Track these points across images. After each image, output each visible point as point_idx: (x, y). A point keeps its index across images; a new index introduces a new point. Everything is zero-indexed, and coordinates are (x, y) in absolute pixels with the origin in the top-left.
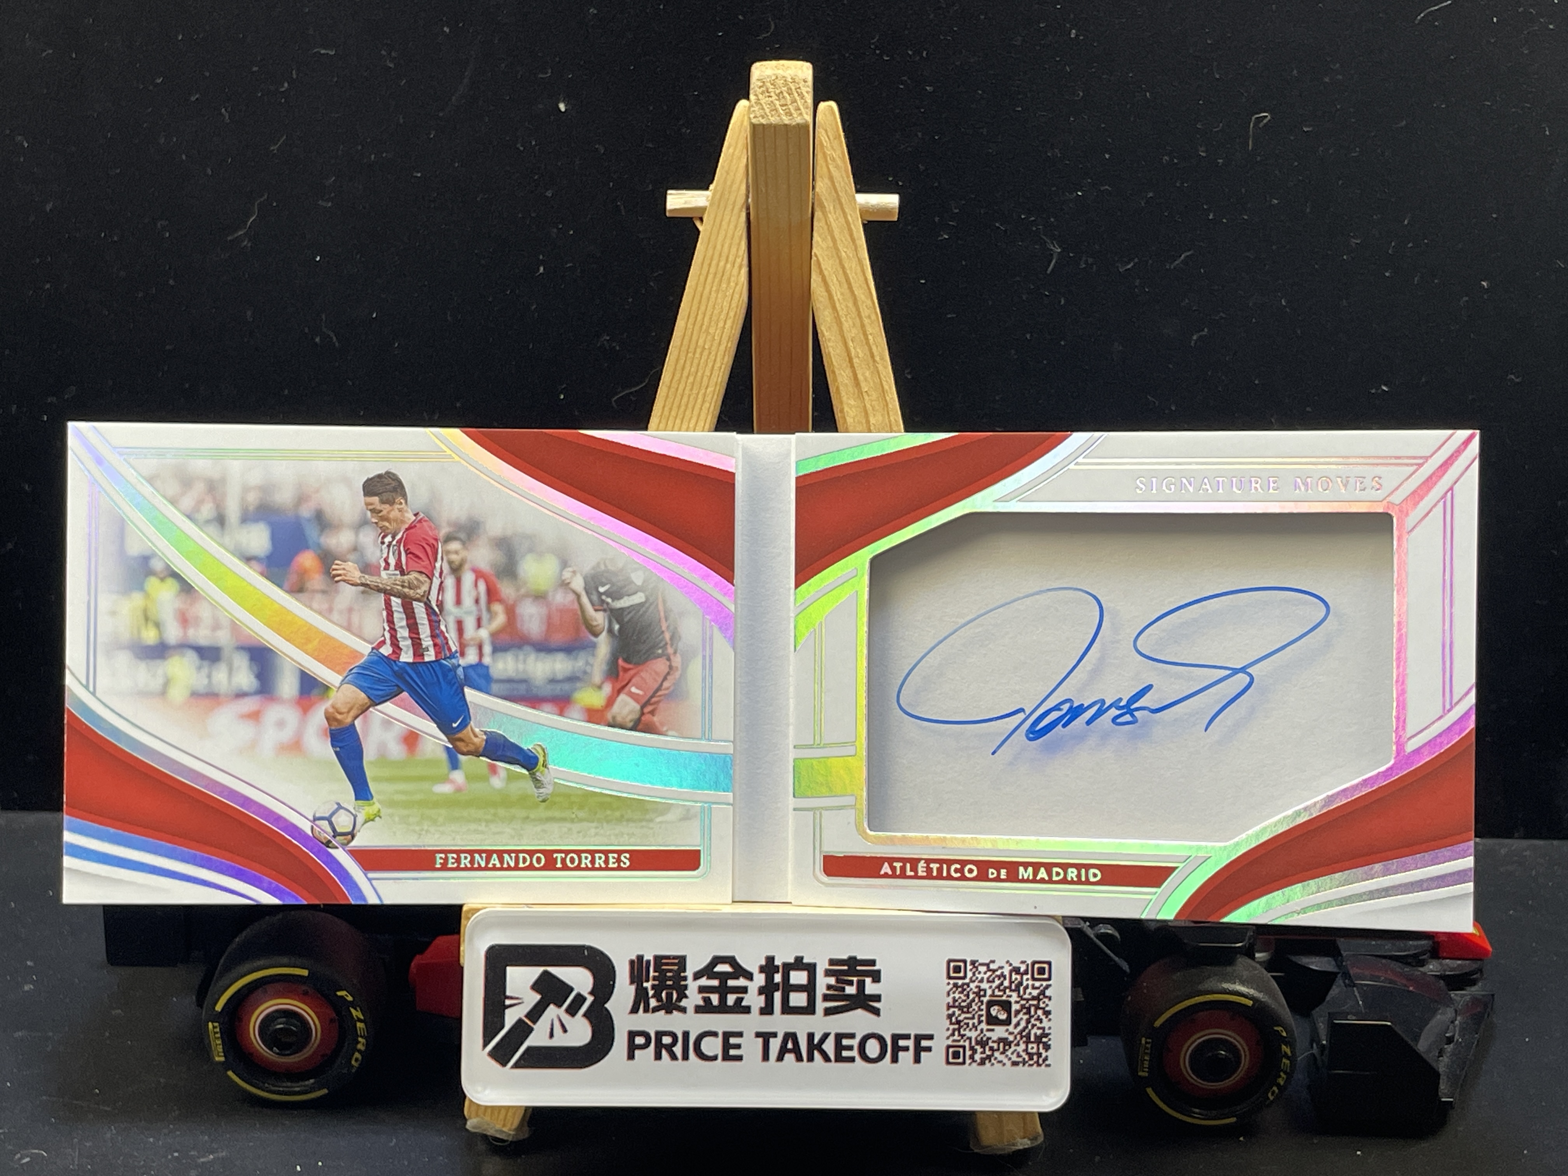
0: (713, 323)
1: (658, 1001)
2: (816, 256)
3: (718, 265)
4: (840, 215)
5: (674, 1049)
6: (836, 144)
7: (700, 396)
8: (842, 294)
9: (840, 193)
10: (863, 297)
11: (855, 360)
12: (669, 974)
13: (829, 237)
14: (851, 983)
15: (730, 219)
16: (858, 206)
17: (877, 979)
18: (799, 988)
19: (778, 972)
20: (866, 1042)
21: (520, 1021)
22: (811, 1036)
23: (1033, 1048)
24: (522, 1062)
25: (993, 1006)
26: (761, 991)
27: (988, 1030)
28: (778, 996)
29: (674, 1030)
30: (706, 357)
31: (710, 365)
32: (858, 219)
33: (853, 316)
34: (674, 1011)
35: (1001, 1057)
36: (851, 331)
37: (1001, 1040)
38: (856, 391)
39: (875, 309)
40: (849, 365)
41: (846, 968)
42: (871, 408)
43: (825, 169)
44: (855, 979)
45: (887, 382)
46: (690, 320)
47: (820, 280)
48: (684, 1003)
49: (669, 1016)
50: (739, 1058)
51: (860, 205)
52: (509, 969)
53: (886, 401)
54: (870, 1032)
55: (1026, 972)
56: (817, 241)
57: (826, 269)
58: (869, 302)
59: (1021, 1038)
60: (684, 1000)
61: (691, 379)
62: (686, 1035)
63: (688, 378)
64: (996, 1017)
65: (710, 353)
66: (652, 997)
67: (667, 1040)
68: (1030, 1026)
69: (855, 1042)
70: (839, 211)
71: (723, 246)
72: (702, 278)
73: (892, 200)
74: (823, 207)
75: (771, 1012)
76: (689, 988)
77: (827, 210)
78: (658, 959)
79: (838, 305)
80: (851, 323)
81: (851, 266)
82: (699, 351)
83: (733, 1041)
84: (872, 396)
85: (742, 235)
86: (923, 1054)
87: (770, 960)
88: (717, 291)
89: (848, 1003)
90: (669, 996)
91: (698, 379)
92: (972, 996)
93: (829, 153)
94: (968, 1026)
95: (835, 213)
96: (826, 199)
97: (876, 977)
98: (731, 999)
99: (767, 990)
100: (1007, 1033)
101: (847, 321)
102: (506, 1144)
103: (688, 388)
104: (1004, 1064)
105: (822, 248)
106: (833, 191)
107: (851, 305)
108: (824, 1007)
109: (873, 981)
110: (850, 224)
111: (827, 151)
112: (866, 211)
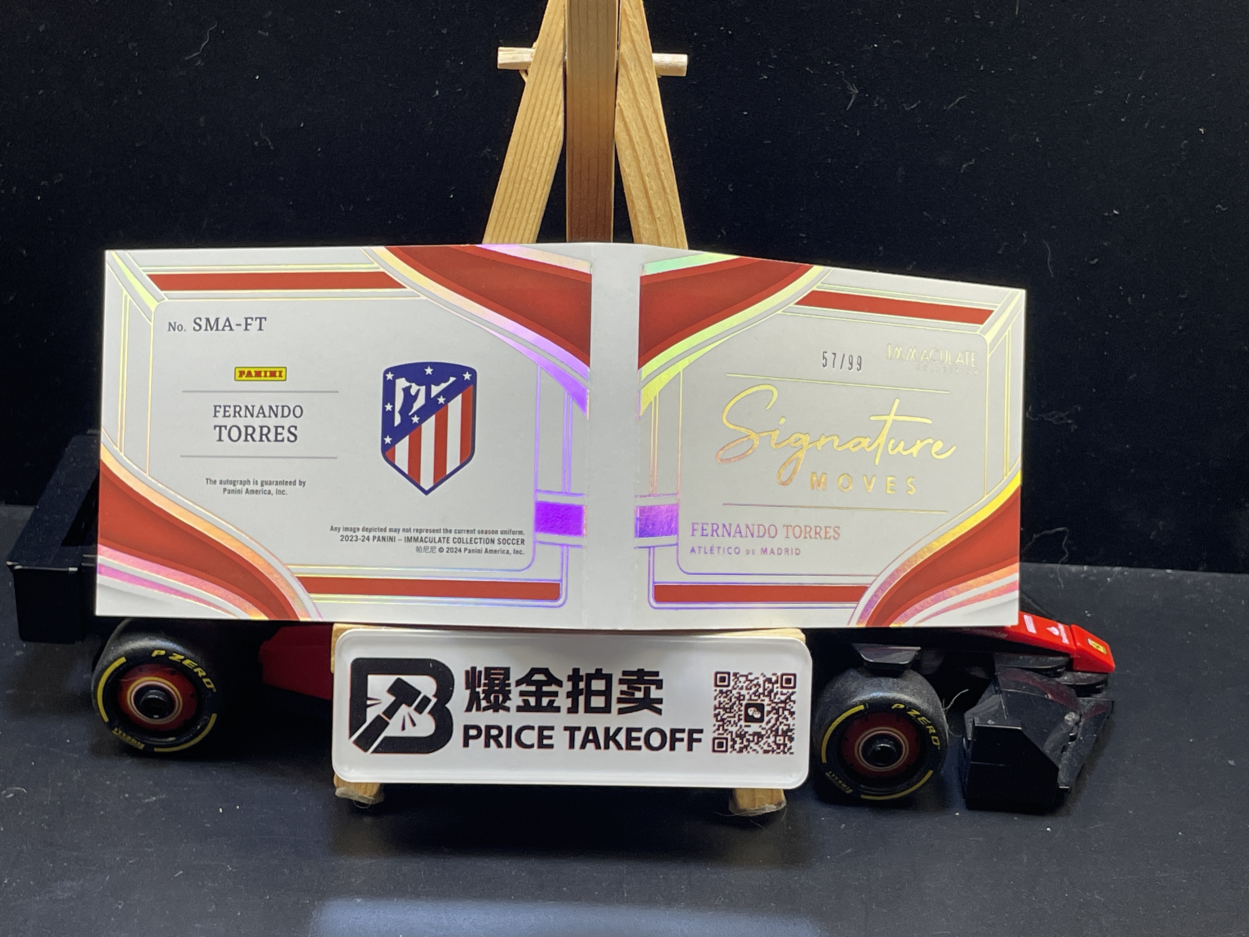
0: (535, 159)
1: (487, 702)
2: (619, 105)
3: (540, 111)
4: (639, 72)
5: (500, 739)
6: (637, 13)
7: (524, 219)
8: (640, 137)
9: (640, 54)
10: (657, 140)
11: (650, 192)
12: (497, 682)
13: (630, 90)
14: (639, 689)
15: (550, 73)
16: (654, 64)
17: (660, 687)
18: (598, 693)
19: (582, 681)
20: (650, 734)
21: (378, 717)
22: (607, 730)
23: (780, 740)
24: (380, 749)
25: (750, 707)
26: (569, 695)
27: (746, 726)
28: (582, 699)
29: (500, 725)
30: (529, 188)
31: (533, 193)
32: (654, 74)
33: (649, 155)
35: (756, 747)
36: (648, 169)
37: (755, 734)
38: (650, 217)
39: (667, 150)
40: (645, 196)
41: (635, 678)
42: (662, 232)
43: (628, 34)
44: (642, 687)
45: (675, 209)
46: (517, 157)
47: (622, 125)
48: (508, 704)
49: (496, 714)
50: (551, 746)
51: (656, 63)
52: (370, 677)
53: (674, 225)
54: (654, 727)
55: (777, 682)
56: (621, 94)
57: (628, 117)
58: (662, 145)
59: (771, 732)
60: (508, 701)
61: (517, 205)
62: (509, 728)
63: (514, 204)
64: (752, 716)
65: (532, 184)
66: (483, 699)
67: (494, 732)
68: (778, 723)
69: (642, 735)
70: (638, 68)
71: (543, 96)
72: (527, 123)
73: (682, 60)
74: (626, 66)
75: (576, 711)
76: (512, 692)
77: (629, 68)
78: (488, 670)
79: (636, 146)
80: (647, 162)
81: (648, 114)
82: (523, 182)
83: (546, 733)
84: (663, 221)
85: (559, 87)
86: (694, 744)
87: (576, 671)
88: (539, 134)
89: (637, 704)
90: (496, 698)
91: (523, 205)
92: (733, 700)
93: (630, 20)
94: (730, 723)
95: (635, 70)
96: (628, 59)
97: (659, 685)
98: (545, 701)
99: (573, 695)
100: (761, 728)
101: (643, 159)
102: (367, 807)
103: (514, 213)
104: (758, 752)
105: (624, 99)
106: (634, 52)
107: (647, 146)
108: (618, 708)
109: (657, 688)
110: (647, 79)
111: (629, 19)
112: (660, 68)
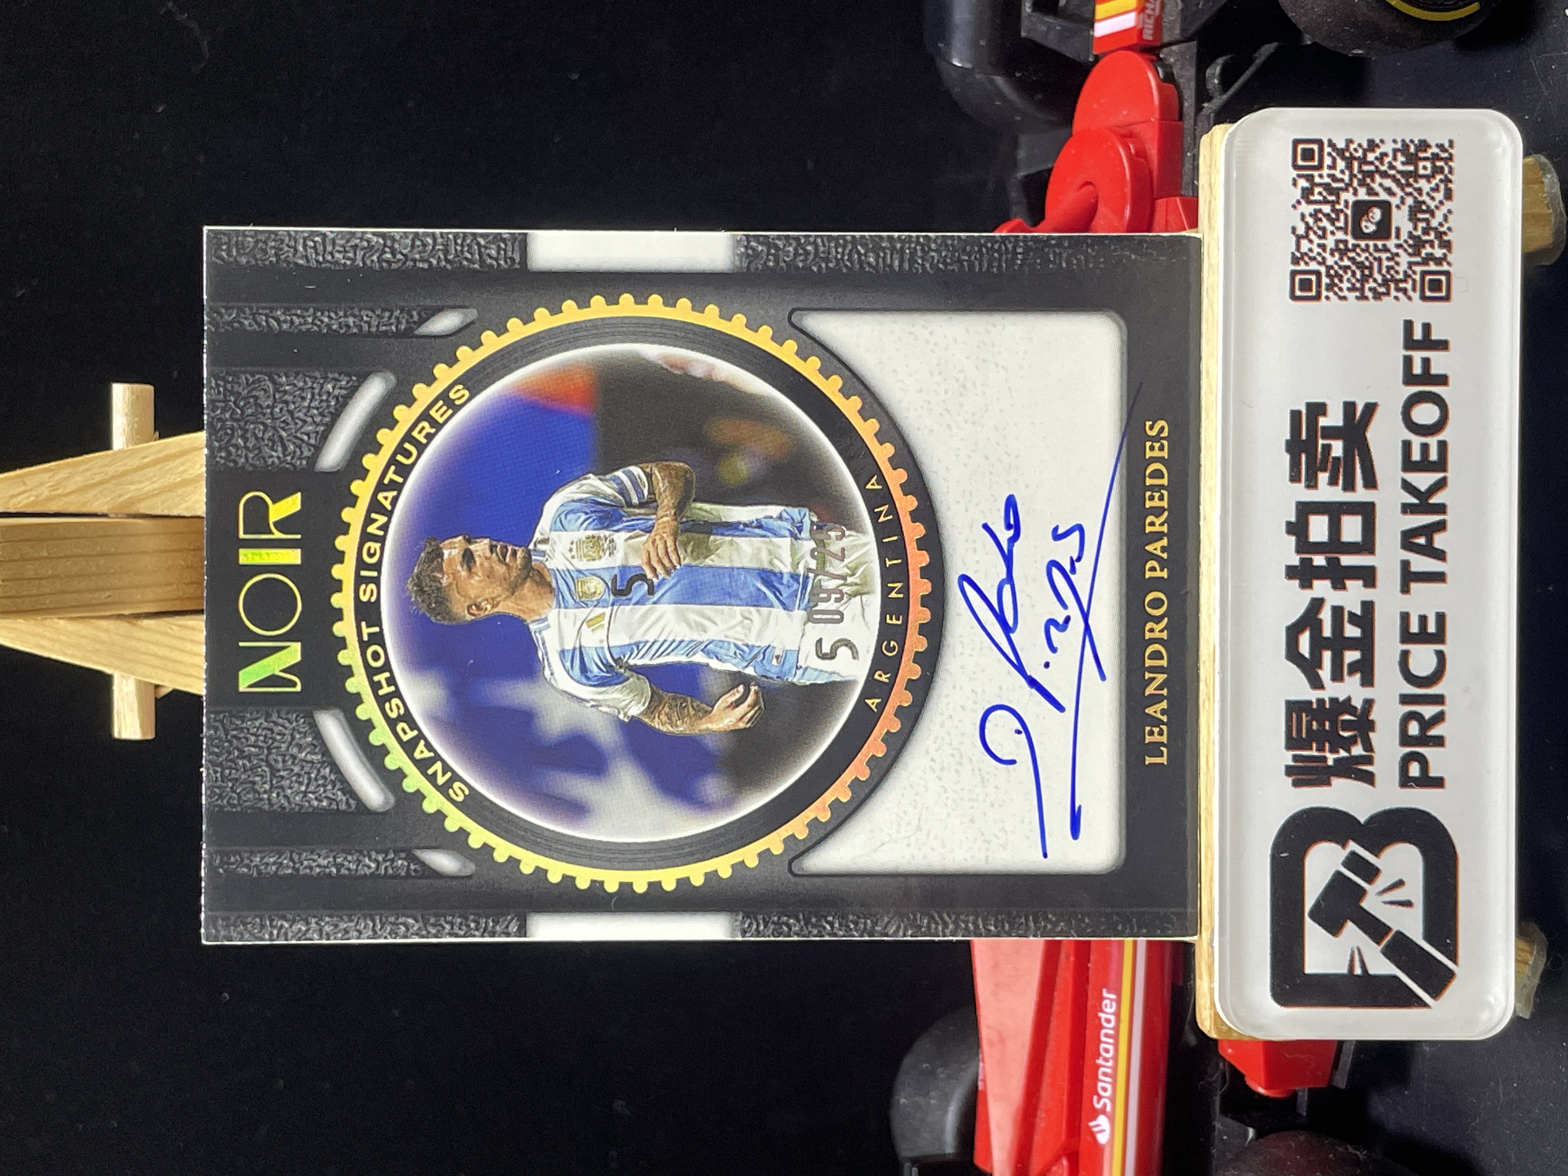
1: (1355, 743)
4: (144, 475)
5: (1427, 716)
6: (31, 482)
9: (110, 474)
12: (1315, 726)
13: (179, 492)
14: (1327, 448)
15: (153, 643)
16: (130, 447)
17: (1322, 408)
18: (1335, 528)
19: (1311, 560)
20: (1415, 424)
22: (1407, 509)
23: (1425, 167)
24: (1449, 948)
26: (1339, 585)
27: (1398, 237)
28: (1347, 560)
29: (1399, 717)
32: (149, 447)
34: (1371, 718)
35: (1439, 216)
37: (1413, 217)
41: (1304, 457)
43: (74, 498)
44: (1321, 442)
48: (1357, 703)
49: (1378, 726)
50: (1441, 618)
51: (130, 442)
52: (1309, 970)
54: (1400, 417)
55: (1310, 178)
56: (187, 509)
59: (1410, 185)
60: (1353, 703)
62: (1406, 699)
66: (1348, 750)
67: (1414, 729)
68: (1392, 172)
69: (1417, 441)
70: (138, 477)
73: (120, 393)
74: (132, 501)
75: (1371, 570)
76: (1334, 695)
77: (137, 494)
78: (1292, 743)
83: (1414, 628)
85: (179, 626)
86: (1434, 337)
87: (1291, 572)
89: (1356, 453)
90: (1347, 725)
92: (1346, 262)
93: (46, 493)
94: (1392, 268)
95: (141, 482)
96: (120, 496)
97: (1317, 409)
98: (1352, 631)
99: (1339, 576)
100: (1403, 207)
104: (1450, 211)
106: (106, 485)
108: (1364, 490)
109: (1324, 414)
110: (157, 459)
111: (44, 496)
112: (137, 434)
